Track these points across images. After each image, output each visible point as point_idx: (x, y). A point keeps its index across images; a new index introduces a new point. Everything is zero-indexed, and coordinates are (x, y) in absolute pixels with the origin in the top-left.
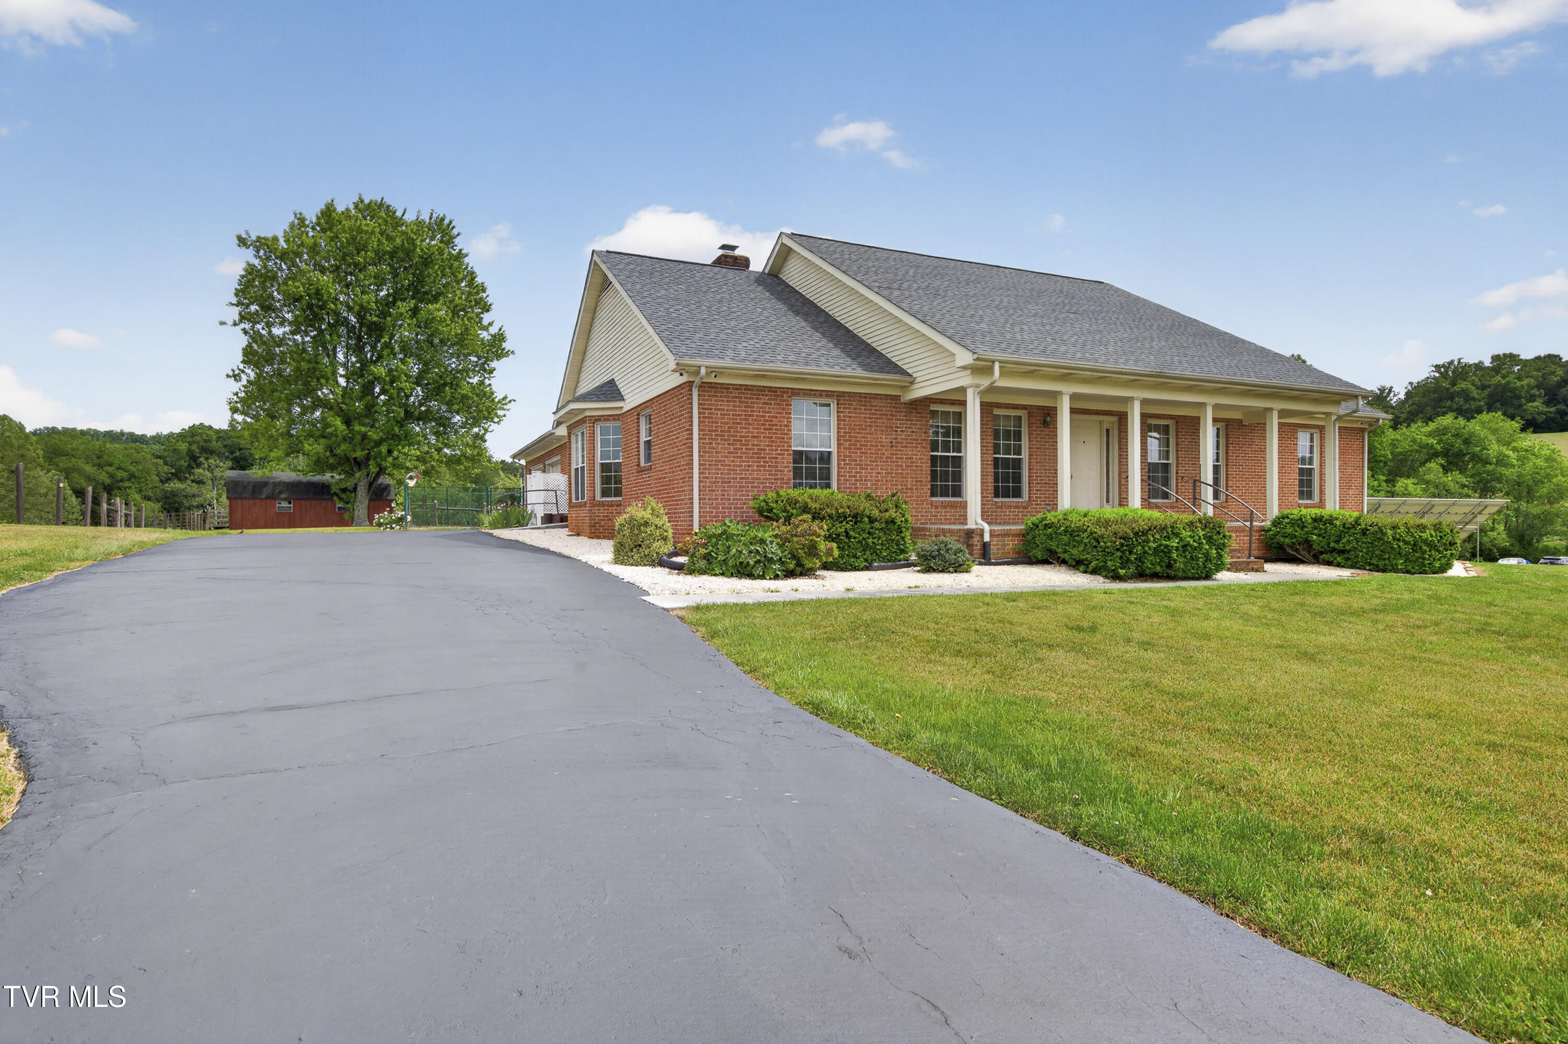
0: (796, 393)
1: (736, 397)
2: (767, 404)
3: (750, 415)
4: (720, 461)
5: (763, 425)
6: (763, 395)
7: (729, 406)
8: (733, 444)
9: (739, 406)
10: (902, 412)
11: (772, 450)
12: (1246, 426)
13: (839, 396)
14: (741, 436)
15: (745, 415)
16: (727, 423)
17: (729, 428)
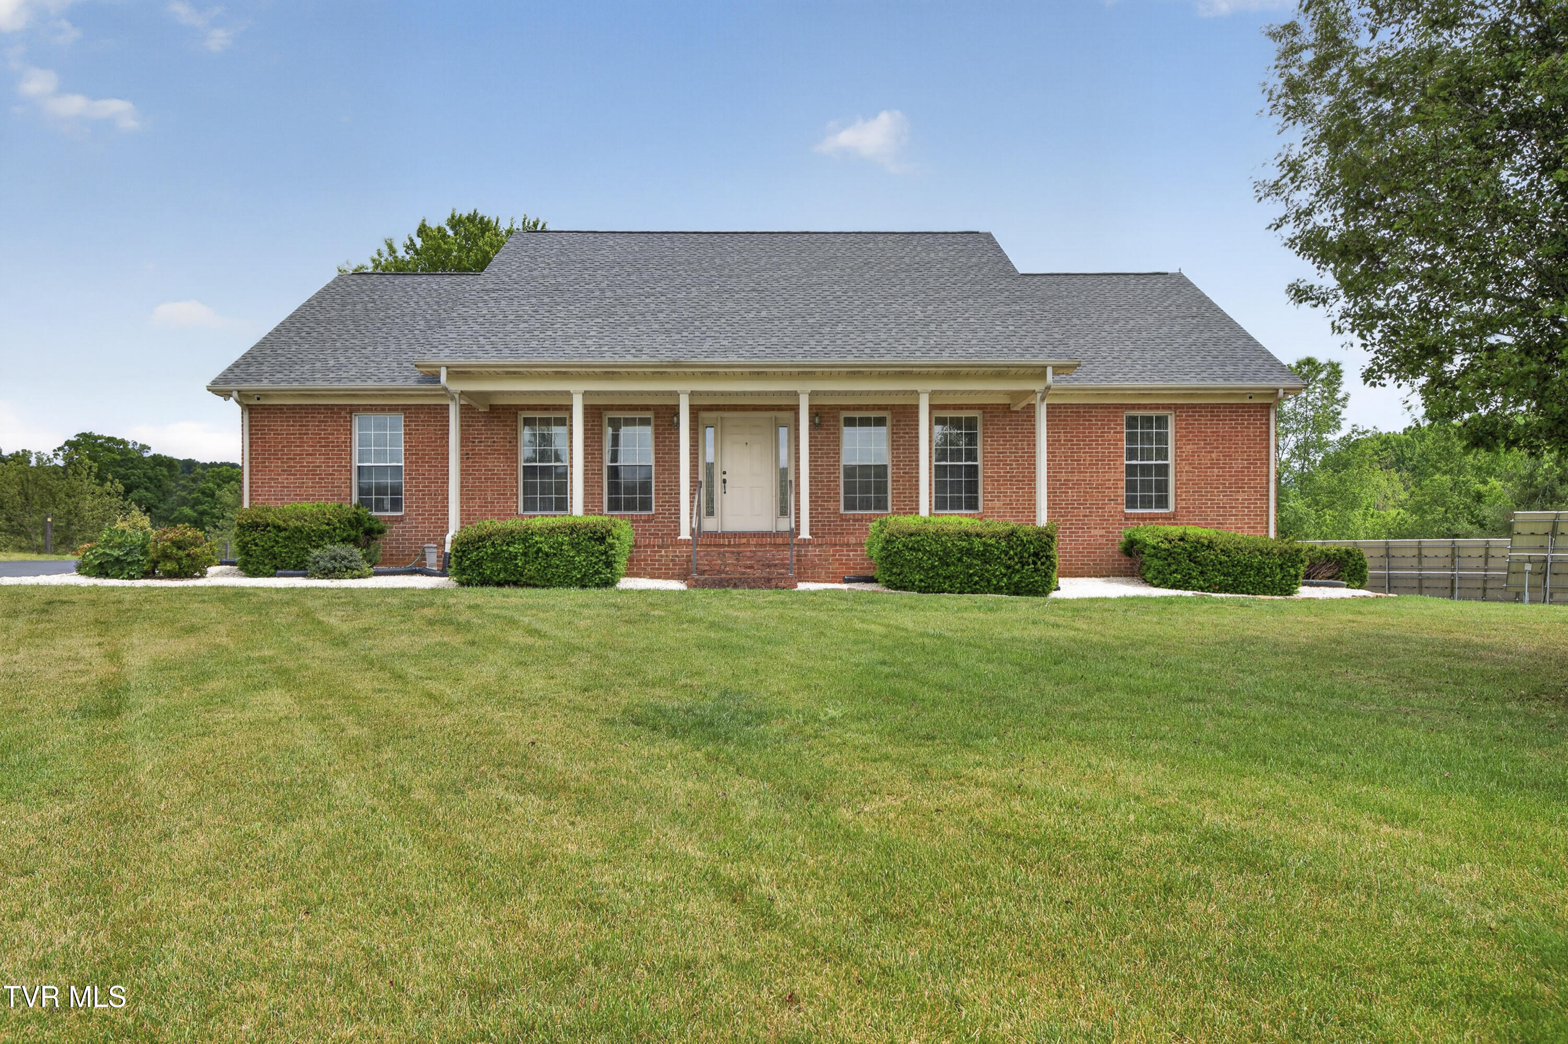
0: (353, 410)
1: (290, 417)
2: (323, 421)
3: (305, 434)
4: (273, 479)
5: (319, 442)
6: (318, 413)
7: (283, 426)
8: (287, 463)
9: (292, 426)
10: (481, 422)
11: (328, 466)
12: (1017, 412)
13: (405, 409)
14: (294, 455)
15: (300, 434)
16: (280, 443)
17: (283, 447)
